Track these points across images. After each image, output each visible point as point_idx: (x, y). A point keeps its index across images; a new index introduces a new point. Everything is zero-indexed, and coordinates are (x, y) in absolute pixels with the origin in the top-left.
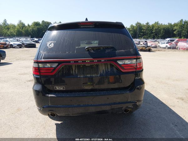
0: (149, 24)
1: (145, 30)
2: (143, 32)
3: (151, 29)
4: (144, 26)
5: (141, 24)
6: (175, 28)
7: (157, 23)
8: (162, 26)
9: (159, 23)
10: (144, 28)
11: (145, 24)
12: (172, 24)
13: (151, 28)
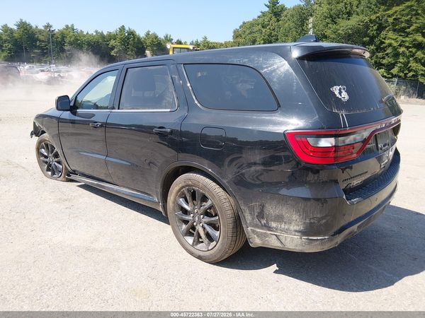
0: (52, 29)
1: (43, 41)
2: (39, 48)
3: (60, 42)
4: (40, 31)
5: (31, 27)
6: (112, 43)
7: (70, 29)
8: (84, 36)
9: (75, 28)
10: (41, 37)
11: (41, 27)
12: (105, 33)
13: (59, 40)
